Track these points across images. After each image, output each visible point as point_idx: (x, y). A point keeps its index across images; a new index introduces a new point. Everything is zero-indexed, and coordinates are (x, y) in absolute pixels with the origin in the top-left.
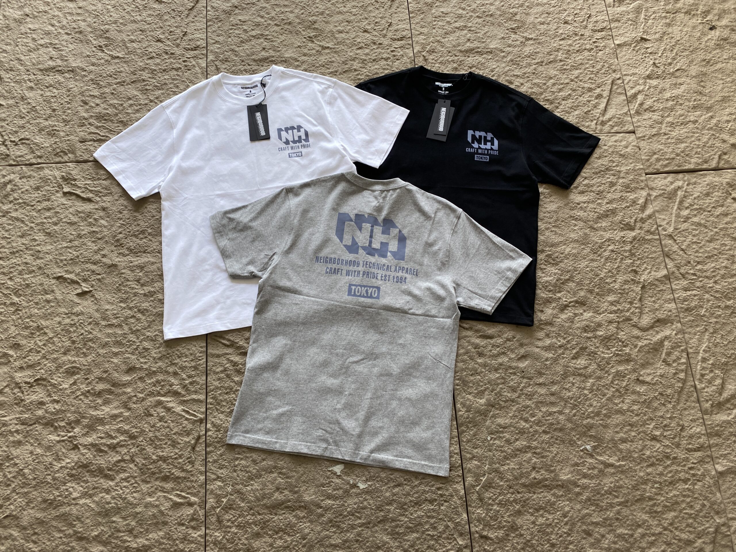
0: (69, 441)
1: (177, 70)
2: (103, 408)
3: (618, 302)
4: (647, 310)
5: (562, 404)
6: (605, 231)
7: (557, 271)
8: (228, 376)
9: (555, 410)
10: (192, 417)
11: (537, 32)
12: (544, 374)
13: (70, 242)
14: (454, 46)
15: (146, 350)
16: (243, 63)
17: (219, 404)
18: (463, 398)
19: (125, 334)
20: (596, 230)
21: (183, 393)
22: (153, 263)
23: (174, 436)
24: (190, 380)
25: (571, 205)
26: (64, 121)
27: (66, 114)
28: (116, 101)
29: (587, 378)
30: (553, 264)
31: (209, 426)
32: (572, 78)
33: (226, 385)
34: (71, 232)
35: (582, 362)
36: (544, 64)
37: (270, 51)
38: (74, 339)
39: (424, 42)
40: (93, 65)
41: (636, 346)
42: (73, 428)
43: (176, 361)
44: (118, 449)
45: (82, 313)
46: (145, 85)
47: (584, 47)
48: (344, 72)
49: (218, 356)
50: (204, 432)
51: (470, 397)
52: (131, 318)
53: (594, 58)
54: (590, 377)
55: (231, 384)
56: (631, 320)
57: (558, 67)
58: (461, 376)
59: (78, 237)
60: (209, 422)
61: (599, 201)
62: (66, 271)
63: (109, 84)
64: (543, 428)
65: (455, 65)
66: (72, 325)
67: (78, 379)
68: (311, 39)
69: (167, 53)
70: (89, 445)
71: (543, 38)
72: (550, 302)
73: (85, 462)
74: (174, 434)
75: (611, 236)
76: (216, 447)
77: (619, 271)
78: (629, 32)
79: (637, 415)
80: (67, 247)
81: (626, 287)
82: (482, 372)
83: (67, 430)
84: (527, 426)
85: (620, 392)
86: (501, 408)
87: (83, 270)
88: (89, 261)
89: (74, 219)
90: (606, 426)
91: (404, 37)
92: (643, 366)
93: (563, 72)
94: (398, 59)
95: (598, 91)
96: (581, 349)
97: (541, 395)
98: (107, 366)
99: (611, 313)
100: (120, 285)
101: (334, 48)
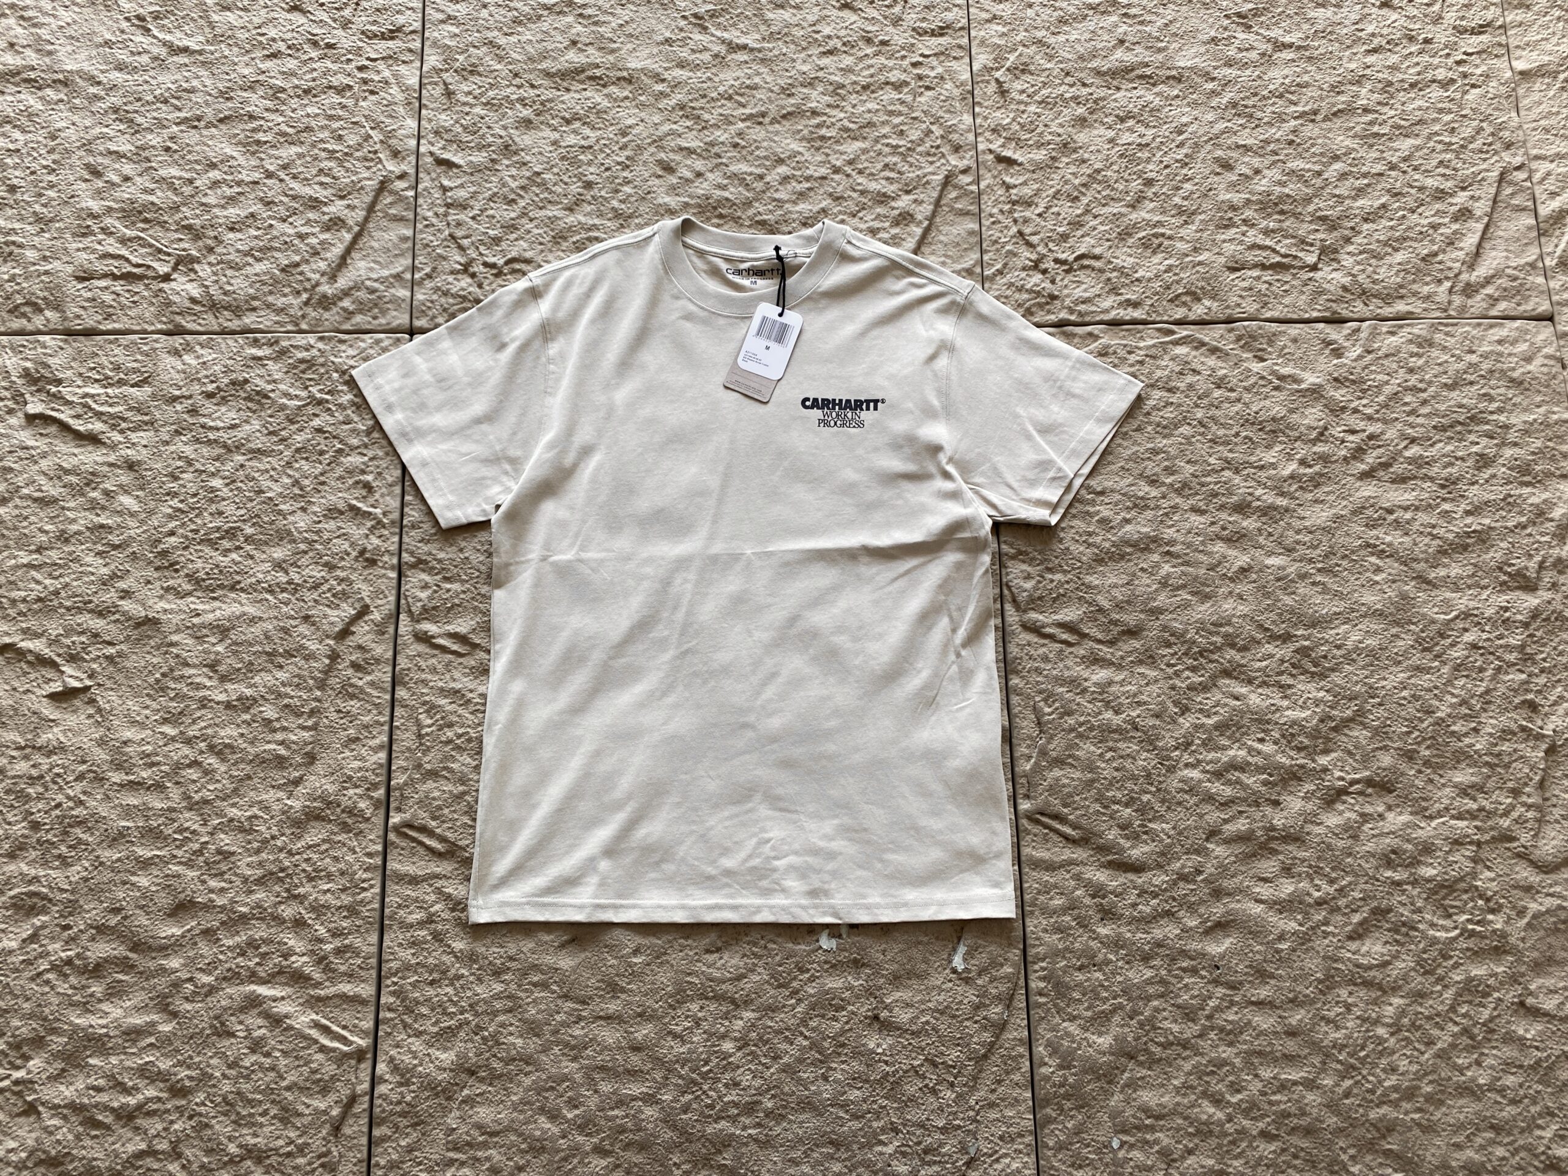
0: (15, 1093)
1: (341, 90)
2: (105, 1007)
3: (1480, 788)
4: (1557, 812)
5: (1317, 1060)
6: (1458, 589)
7: (1322, 694)
8: (437, 937)
9: (1295, 1076)
10: (336, 1045)
11: (1305, 27)
12: (1272, 976)
13: (39, 550)
14: (1081, 58)
15: (226, 855)
16: (517, 81)
17: (409, 1011)
18: (1054, 1029)
19: (172, 810)
20: (1432, 584)
21: (317, 976)
22: (253, 620)
23: (287, 1094)
24: (337, 943)
25: (1369, 512)
26: (39, 219)
27: (43, 200)
28: (175, 172)
29: (1385, 992)
30: (1313, 674)
31: (381, 1068)
32: (1394, 160)
33: (431, 960)
34: (42, 525)
35: (1374, 948)
36: (1319, 118)
37: (591, 50)
38: (37, 817)
39: (1002, 42)
40: (120, 67)
41: (1521, 913)
42: (26, 1058)
43: (301, 890)
44: (139, 1121)
45: (61, 749)
46: (254, 130)
47: (1429, 76)
48: (784, 117)
49: (414, 881)
50: (366, 1086)
51: (1072, 1028)
52: (189, 766)
53: (1455, 108)
54: (1394, 989)
55: (445, 958)
56: (1515, 839)
57: (1358, 128)
58: (1052, 972)
59: (58, 538)
60: (381, 1057)
61: (1446, 506)
62: (25, 631)
63: (161, 124)
64: (1261, 1125)
65: (1081, 111)
66: (33, 780)
67: (43, 927)
68: (699, 21)
69: (315, 44)
70: (65, 1106)
71: (1321, 46)
72: (1300, 779)
73: (53, 1152)
74: (288, 1088)
75: (1472, 604)
76: (396, 1127)
77: (1489, 703)
78: (1555, 40)
79: (1513, 1102)
80: (30, 566)
81: (1506, 747)
82: (1108, 962)
83: (10, 1063)
84: (1220, 1115)
85: (1472, 1037)
86: (1153, 1062)
87: (69, 631)
88: (84, 606)
89: (52, 490)
90: (1428, 1129)
91: (948, 27)
92: (1539, 967)
93: (1371, 141)
94: (928, 88)
95: (1461, 198)
96: (1375, 911)
97: (1262, 1033)
98: (121, 895)
99: (1460, 817)
100: (164, 675)
101: (760, 51)
